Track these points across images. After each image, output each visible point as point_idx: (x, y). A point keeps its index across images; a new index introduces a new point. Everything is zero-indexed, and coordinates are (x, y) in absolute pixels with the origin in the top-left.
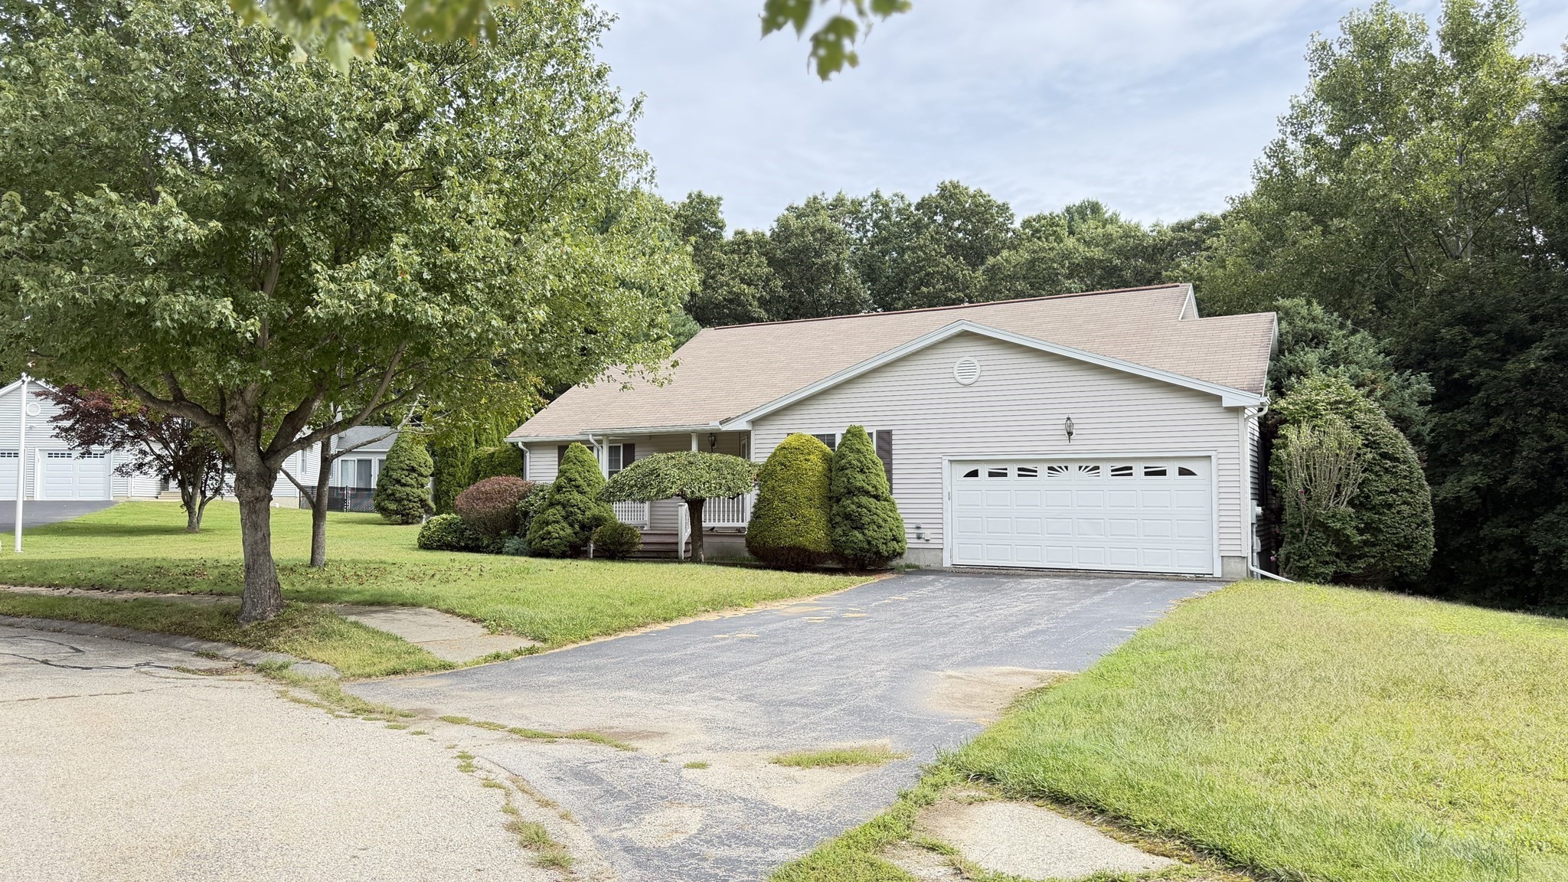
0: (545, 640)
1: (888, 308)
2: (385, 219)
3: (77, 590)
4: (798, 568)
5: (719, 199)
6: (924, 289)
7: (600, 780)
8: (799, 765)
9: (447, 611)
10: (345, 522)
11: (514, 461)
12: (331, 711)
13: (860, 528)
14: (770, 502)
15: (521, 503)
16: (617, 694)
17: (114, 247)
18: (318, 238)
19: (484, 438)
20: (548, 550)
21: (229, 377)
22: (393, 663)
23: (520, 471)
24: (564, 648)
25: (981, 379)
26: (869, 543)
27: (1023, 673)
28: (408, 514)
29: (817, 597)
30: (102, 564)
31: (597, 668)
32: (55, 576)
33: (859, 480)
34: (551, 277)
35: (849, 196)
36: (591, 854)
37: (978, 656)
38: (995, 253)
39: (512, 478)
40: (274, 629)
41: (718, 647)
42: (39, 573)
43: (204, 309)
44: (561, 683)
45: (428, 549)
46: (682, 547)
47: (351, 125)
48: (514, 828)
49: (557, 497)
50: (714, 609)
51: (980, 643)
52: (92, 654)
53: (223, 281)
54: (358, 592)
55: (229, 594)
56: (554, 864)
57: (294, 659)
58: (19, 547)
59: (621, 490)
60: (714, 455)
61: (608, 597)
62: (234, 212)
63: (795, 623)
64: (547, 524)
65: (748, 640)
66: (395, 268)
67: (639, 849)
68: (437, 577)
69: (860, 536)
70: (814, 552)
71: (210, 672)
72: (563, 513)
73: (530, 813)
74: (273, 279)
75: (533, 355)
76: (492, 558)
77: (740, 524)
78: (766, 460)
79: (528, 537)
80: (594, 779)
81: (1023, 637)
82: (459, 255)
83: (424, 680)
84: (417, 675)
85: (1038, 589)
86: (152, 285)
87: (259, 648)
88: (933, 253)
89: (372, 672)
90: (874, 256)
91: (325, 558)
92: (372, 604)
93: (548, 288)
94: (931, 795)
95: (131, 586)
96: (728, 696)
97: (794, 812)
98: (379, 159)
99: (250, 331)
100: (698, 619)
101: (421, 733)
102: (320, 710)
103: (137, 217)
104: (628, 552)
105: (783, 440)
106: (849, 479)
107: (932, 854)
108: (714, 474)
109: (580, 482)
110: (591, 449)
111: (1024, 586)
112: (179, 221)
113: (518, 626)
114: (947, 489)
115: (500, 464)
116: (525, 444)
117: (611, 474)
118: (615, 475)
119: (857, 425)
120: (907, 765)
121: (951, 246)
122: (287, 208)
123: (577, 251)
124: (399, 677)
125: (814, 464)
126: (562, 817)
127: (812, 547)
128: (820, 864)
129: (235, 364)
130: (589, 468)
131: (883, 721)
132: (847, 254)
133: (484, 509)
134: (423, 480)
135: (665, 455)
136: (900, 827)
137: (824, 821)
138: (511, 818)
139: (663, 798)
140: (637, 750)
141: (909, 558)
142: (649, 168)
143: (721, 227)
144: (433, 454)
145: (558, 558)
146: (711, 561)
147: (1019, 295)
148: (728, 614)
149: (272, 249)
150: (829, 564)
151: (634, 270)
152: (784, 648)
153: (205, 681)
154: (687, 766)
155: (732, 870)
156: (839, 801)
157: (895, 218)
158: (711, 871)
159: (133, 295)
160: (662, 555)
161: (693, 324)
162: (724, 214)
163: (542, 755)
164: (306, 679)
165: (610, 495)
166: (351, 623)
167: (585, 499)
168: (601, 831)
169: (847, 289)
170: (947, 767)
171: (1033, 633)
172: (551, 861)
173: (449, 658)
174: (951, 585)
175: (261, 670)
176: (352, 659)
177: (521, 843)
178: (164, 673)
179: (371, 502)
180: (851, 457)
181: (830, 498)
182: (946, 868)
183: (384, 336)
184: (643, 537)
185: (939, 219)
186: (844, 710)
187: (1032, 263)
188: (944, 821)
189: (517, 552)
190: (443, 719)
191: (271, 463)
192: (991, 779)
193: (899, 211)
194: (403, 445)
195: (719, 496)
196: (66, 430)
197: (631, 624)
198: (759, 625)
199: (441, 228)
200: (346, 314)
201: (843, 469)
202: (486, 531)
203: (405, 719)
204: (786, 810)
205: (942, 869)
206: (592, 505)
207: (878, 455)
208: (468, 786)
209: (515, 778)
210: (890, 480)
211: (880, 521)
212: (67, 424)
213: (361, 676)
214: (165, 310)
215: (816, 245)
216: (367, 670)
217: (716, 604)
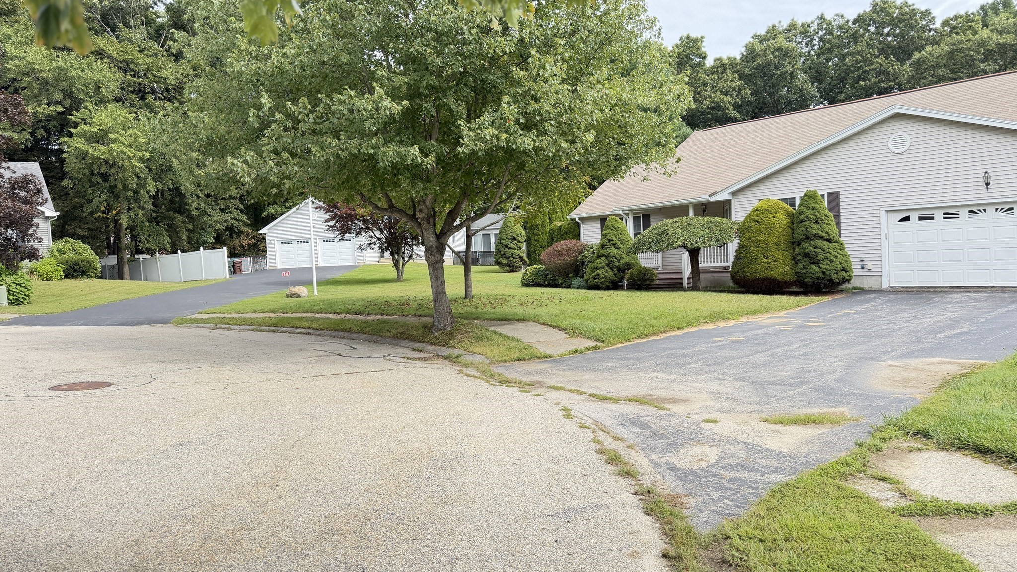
0: (603, 341)
1: (832, 101)
2: (495, 87)
3: (348, 315)
4: (770, 293)
5: (702, 38)
6: (861, 83)
7: (648, 427)
8: (781, 423)
9: (544, 324)
10: (479, 272)
11: (574, 230)
12: (488, 382)
13: (817, 263)
14: (748, 248)
15: (580, 257)
16: (652, 375)
17: (354, 123)
18: (459, 105)
19: (554, 216)
20: (598, 285)
21: (418, 192)
22: (517, 355)
23: (578, 236)
24: (615, 346)
25: (911, 148)
26: (824, 273)
27: (949, 363)
28: (513, 266)
29: (785, 312)
30: (358, 301)
31: (638, 359)
32: (336, 308)
33: (815, 229)
34: (596, 111)
35: (800, 21)
36: (649, 470)
37: (913, 352)
38: (920, 48)
39: (574, 241)
40: (451, 335)
41: (716, 346)
42: (329, 307)
43: (403, 153)
44: (616, 367)
45: (527, 286)
46: (685, 281)
47: (474, 31)
48: (601, 452)
49: (602, 252)
50: (711, 322)
51: (914, 342)
52: (363, 349)
53: (411, 136)
54: (493, 313)
55: (425, 316)
56: (628, 475)
57: (464, 352)
58: (316, 293)
59: (643, 245)
60: (706, 219)
61: (640, 314)
62: (413, 94)
63: (771, 330)
64: (597, 269)
65: (738, 341)
66: (505, 118)
67: (679, 469)
68: (535, 303)
69: (817, 269)
70: (782, 281)
71: (421, 359)
72: (607, 262)
73: (609, 444)
74: (435, 132)
75: (586, 163)
76: (565, 290)
77: (726, 264)
78: (743, 219)
79: (586, 277)
80: (645, 426)
81: (949, 337)
82: (540, 104)
83: (536, 365)
84: (532, 361)
85: (961, 302)
86: (376, 143)
87: (444, 346)
88: (869, 55)
89: (507, 359)
90: (820, 63)
91: (473, 293)
92: (501, 320)
93: (595, 119)
94: (881, 445)
95: (374, 312)
96: (726, 378)
97: (781, 453)
98: (491, 51)
99: (429, 164)
100: (700, 328)
101: (538, 395)
102: (483, 382)
103: (364, 104)
104: (649, 285)
105: (756, 204)
106: (807, 228)
107: (882, 483)
108: (706, 231)
109: (616, 241)
110: (622, 219)
111: (949, 300)
112: (387, 103)
113: (586, 333)
114: (884, 231)
115: (565, 233)
116: (580, 219)
117: (635, 235)
118: (639, 236)
119: (812, 189)
120: (862, 425)
121: (883, 49)
122: (441, 88)
123: (612, 92)
124: (522, 362)
125: (781, 220)
126: (629, 447)
127: (780, 278)
128: (802, 485)
129: (420, 184)
130: (621, 232)
131: (841, 395)
132: (800, 63)
133: (559, 261)
134: (521, 245)
135: (671, 221)
136: (858, 464)
137: (802, 458)
138: (598, 446)
139: (690, 439)
140: (669, 409)
141: (855, 283)
142: (657, 28)
143: (703, 57)
144: (525, 229)
145: (605, 290)
146: (706, 289)
147: (941, 80)
148: (722, 324)
149: (435, 114)
150: (794, 289)
151: (648, 99)
152: (764, 347)
153: (420, 365)
154: (704, 421)
155: (741, 486)
156: (812, 447)
157: (836, 33)
158: (728, 485)
159: (367, 150)
160: (672, 286)
161: (687, 129)
162: (705, 48)
163: (611, 410)
164: (472, 364)
165: (637, 248)
166: (492, 331)
167: (620, 252)
168: (654, 457)
169: (801, 90)
170: (891, 427)
171: (957, 334)
172: (626, 472)
173: (549, 352)
174: (889, 301)
175: (447, 358)
176: (495, 352)
177: (606, 461)
178: (398, 360)
179: (493, 259)
180: (809, 213)
181: (793, 243)
182: (894, 493)
183: (499, 160)
184: (659, 275)
185: (872, 29)
186: (811, 388)
187: (952, 53)
188: (890, 462)
189: (579, 287)
190: (550, 387)
191: (442, 240)
192: (926, 435)
193: (840, 27)
194: (508, 224)
195: (710, 246)
196: (331, 227)
197: (656, 331)
198: (744, 331)
199: (529, 89)
200: (479, 149)
201: (802, 222)
202: (560, 274)
203: (529, 387)
204: (774, 451)
205: (891, 494)
206: (624, 256)
207: (829, 210)
208: (570, 427)
209: (597, 423)
210: (839, 227)
211: (832, 257)
212: (332, 223)
213: (501, 361)
214: (384, 156)
215: (776, 61)
216: (504, 358)
217: (713, 318)
